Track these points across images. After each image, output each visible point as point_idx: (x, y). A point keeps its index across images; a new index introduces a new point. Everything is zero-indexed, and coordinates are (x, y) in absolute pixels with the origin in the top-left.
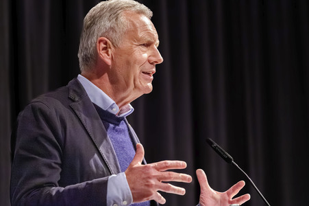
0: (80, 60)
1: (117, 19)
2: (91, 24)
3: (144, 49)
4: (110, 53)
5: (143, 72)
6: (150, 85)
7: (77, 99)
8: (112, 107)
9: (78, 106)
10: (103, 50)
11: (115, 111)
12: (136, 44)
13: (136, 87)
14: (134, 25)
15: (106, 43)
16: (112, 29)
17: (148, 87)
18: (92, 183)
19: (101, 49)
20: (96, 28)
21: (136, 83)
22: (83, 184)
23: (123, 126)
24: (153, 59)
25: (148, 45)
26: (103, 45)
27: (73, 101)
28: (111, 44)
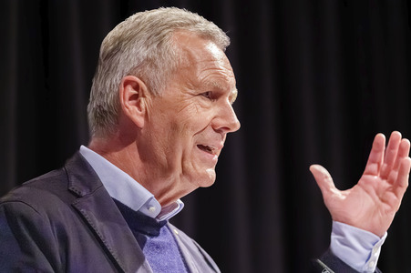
0: (91, 115)
1: (159, 46)
2: (113, 50)
3: (206, 103)
4: (143, 105)
5: (200, 146)
6: (211, 172)
7: (84, 193)
8: (147, 205)
10: (131, 99)
12: (193, 92)
13: (185, 172)
14: (190, 57)
15: (137, 87)
16: (150, 61)
17: (206, 176)
19: (127, 97)
20: (121, 58)
21: (186, 165)
24: (221, 123)
25: (214, 96)
26: (130, 90)
27: (78, 196)
28: (145, 88)
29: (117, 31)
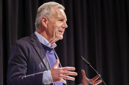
0: (36, 25)
1: (50, 10)
2: (40, 11)
3: (60, 22)
4: (46, 23)
5: (59, 31)
6: (62, 36)
7: (34, 41)
8: (48, 44)
9: (35, 44)
11: (49, 46)
12: (57, 20)
13: (56, 36)
14: (56, 12)
15: (45, 19)
16: (48, 14)
17: (61, 37)
18: (37, 74)
19: (43, 21)
20: (42, 13)
21: (56, 35)
22: (34, 74)
23: (52, 52)
24: (64, 26)
25: (62, 20)
26: (44, 20)
27: (33, 41)
28: (47, 19)
29: (41, 7)
